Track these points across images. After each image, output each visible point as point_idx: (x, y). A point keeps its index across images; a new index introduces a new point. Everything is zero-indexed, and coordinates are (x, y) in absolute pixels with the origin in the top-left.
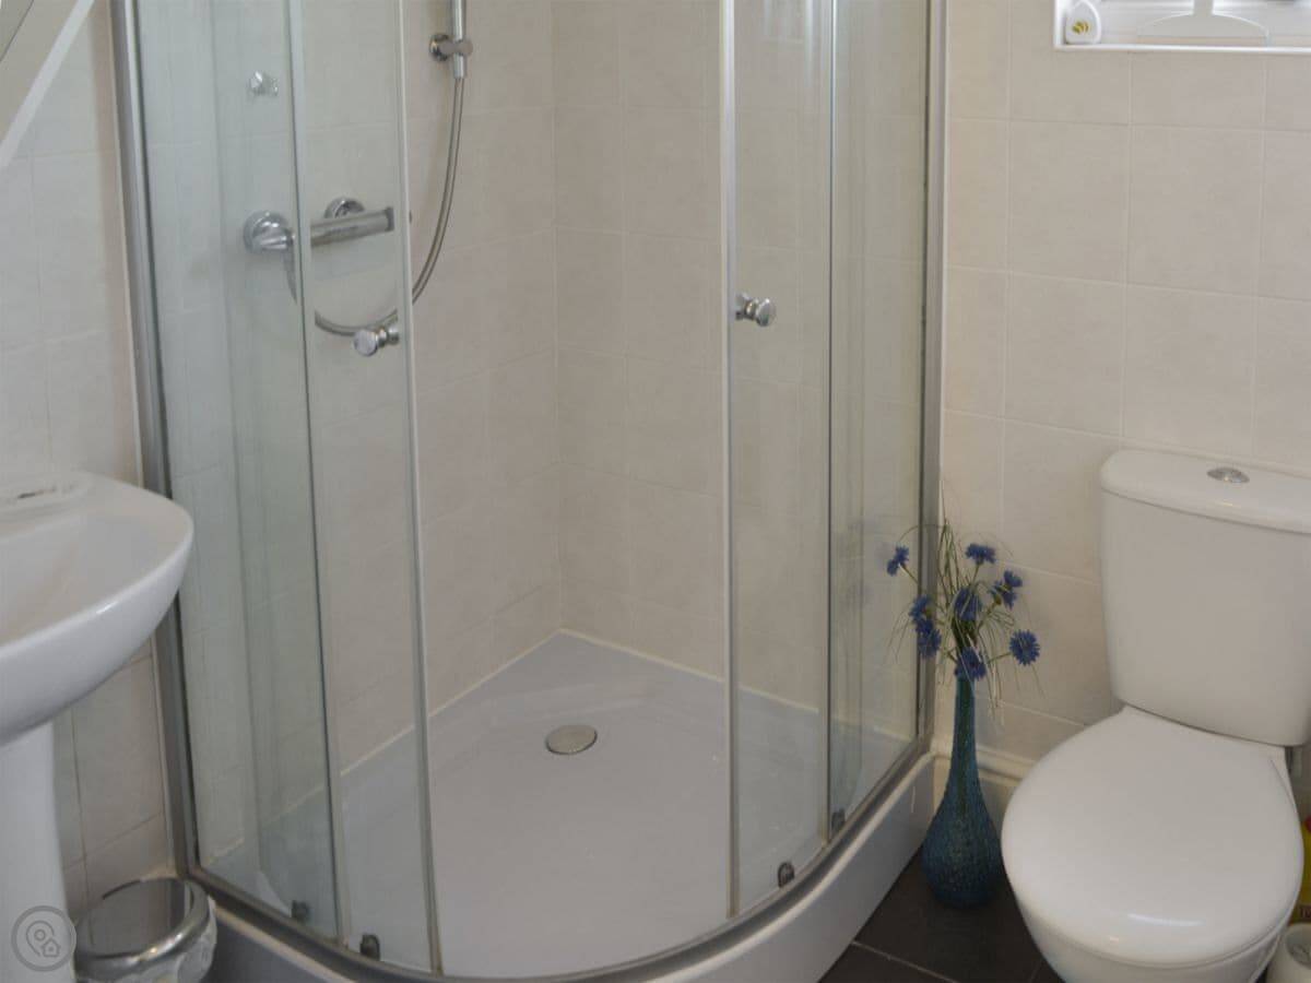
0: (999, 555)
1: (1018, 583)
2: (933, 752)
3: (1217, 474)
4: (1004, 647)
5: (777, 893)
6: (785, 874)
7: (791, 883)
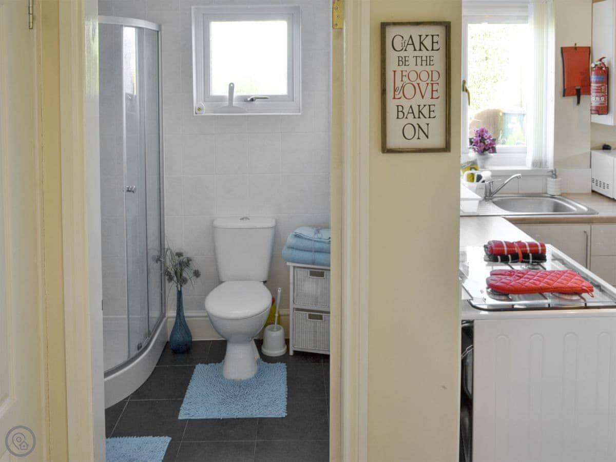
0: (184, 254)
1: (191, 260)
2: (166, 317)
3: (242, 219)
4: (191, 274)
5: (137, 352)
6: (139, 348)
7: (141, 349)
